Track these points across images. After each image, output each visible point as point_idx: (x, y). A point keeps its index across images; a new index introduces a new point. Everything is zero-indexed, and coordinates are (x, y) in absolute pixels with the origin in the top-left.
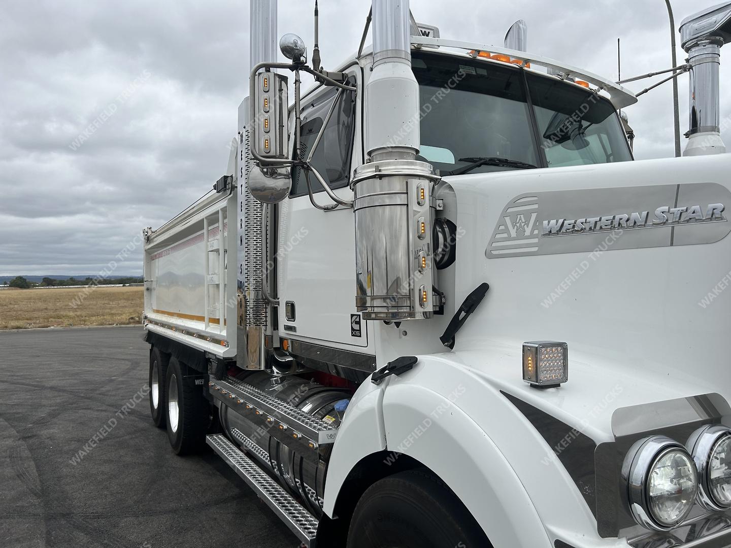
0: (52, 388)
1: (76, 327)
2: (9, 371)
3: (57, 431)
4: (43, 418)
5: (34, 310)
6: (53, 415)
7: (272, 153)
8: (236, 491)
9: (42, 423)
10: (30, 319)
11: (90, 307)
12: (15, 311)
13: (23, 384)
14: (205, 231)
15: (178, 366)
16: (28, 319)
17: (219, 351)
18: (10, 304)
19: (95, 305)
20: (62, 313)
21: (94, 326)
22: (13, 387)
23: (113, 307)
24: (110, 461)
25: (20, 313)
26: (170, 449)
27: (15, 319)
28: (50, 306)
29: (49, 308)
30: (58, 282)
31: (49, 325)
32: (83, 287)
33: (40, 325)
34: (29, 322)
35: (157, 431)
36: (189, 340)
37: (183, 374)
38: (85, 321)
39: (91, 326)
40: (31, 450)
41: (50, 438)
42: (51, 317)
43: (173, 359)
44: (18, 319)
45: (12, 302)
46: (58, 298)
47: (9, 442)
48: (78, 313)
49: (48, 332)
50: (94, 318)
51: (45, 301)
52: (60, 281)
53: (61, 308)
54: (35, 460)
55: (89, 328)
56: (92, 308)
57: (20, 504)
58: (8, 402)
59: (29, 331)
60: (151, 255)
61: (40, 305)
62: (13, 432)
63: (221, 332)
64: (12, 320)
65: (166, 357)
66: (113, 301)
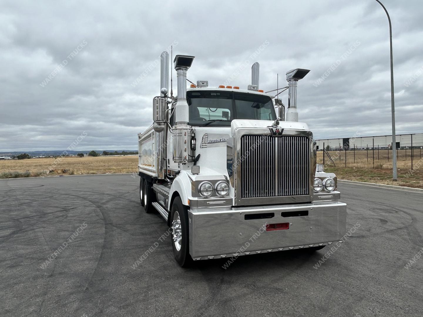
0: (107, 194)
1: (116, 174)
2: (91, 189)
3: (109, 206)
4: (104, 202)
5: (100, 166)
6: (107, 202)
7: (159, 120)
8: (162, 221)
9: (104, 204)
10: (98, 170)
11: (124, 165)
12: (91, 166)
13: (97, 193)
14: (152, 137)
15: (146, 182)
16: (97, 170)
17: (154, 175)
18: (89, 163)
19: (126, 164)
20: (111, 167)
21: (125, 173)
22: (93, 193)
23: (133, 165)
24: (125, 213)
25: (94, 167)
26: (145, 211)
27: (92, 170)
28: (106, 164)
29: (106, 165)
30: (109, 153)
31: (106, 172)
32: (121, 156)
33: (102, 172)
34: (98, 171)
35: (142, 207)
36: (149, 173)
37: (148, 184)
38: (121, 171)
39: (123, 173)
40: (100, 210)
41: (106, 207)
42: (107, 169)
43: (146, 180)
44: (93, 170)
45: (90, 163)
46: (109, 161)
47: (94, 208)
48: (118, 168)
49: (105, 175)
50: (124, 170)
51: (104, 162)
52: (111, 153)
53: (111, 166)
54: (102, 212)
55: (122, 174)
56: (124, 166)
57: (97, 221)
58: (92, 198)
59: (98, 175)
60: (141, 143)
61: (102, 164)
62: (95, 206)
63: (154, 169)
64: (91, 170)
65: (144, 180)
66: (134, 162)
